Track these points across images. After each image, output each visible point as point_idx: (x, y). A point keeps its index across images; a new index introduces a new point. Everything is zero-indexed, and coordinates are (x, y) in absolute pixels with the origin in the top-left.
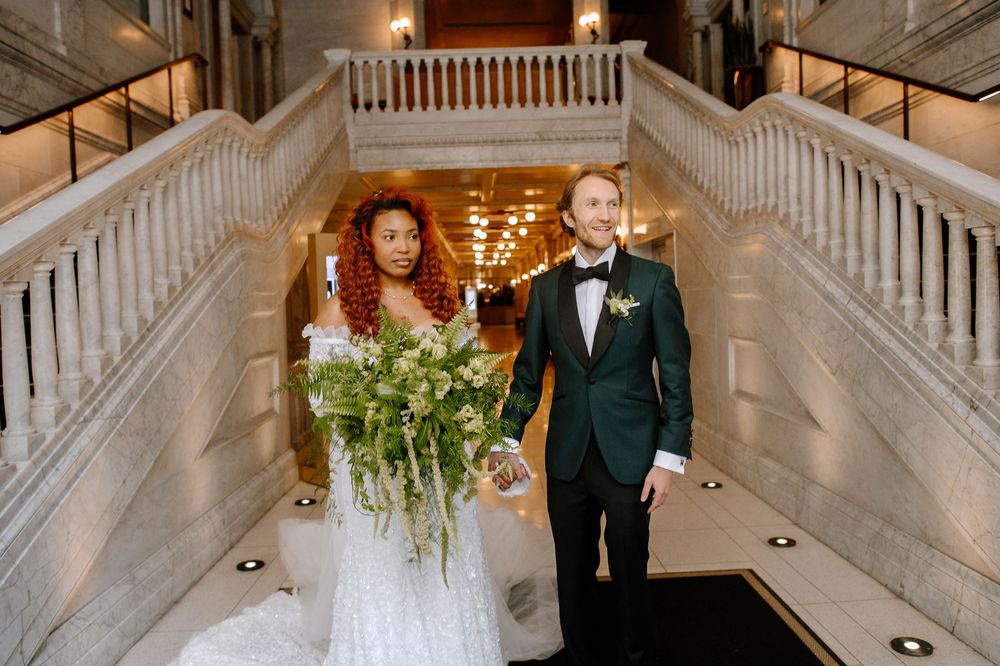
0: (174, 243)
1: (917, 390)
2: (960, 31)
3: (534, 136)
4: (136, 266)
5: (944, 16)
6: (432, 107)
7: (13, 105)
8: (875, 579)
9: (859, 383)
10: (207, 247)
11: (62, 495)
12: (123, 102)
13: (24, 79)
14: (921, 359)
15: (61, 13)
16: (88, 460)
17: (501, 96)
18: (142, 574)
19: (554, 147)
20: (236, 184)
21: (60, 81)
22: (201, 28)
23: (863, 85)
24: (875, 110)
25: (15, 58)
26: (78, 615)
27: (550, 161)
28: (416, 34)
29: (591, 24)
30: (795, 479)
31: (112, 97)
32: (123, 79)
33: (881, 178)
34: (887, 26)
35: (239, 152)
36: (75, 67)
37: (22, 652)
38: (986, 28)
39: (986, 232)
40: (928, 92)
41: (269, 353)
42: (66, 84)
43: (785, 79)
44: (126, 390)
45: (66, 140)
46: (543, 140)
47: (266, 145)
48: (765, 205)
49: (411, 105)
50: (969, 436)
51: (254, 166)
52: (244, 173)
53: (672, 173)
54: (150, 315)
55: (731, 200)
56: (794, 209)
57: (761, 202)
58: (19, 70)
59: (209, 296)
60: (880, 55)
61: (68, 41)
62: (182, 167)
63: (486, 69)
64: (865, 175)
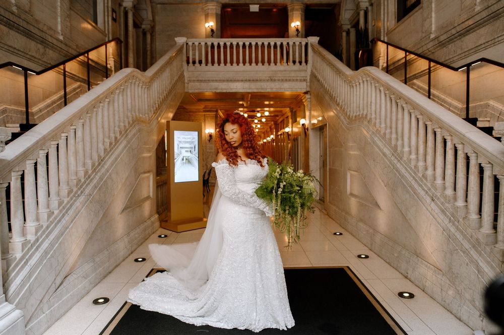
0: (112, 124)
1: (414, 193)
2: (453, 39)
3: (268, 78)
4: (97, 134)
5: (445, 33)
6: (222, 64)
7: (40, 62)
8: (398, 271)
9: (395, 191)
10: (125, 126)
11: (70, 225)
12: (86, 60)
13: (45, 51)
14: (416, 180)
15: (61, 21)
16: (79, 212)
17: (254, 60)
18: (97, 259)
19: (277, 83)
20: (137, 101)
21: (60, 51)
22: (120, 26)
23: (413, 60)
24: (417, 72)
25: (42, 42)
26: (74, 272)
27: (275, 90)
28: (217, 29)
29: (296, 27)
30: (371, 231)
31: (82, 57)
32: (86, 50)
33: (404, 105)
34: (424, 35)
35: (138, 86)
36: (66, 45)
37: (55, 284)
38: (462, 39)
39: (439, 130)
40: (439, 66)
41: (149, 172)
42: (62, 52)
43: (381, 56)
44: (93, 184)
45: (62, 77)
46: (272, 80)
47: (149, 82)
48: (363, 114)
49: (213, 63)
50: (431, 211)
51: (144, 91)
52: (140, 93)
53: (327, 98)
54: (102, 154)
55: (350, 111)
56: (373, 116)
57: (361, 113)
58: (43, 47)
59: (125, 147)
60: (420, 48)
61: (64, 34)
62: (116, 93)
63: (247, 48)
64: (399, 104)
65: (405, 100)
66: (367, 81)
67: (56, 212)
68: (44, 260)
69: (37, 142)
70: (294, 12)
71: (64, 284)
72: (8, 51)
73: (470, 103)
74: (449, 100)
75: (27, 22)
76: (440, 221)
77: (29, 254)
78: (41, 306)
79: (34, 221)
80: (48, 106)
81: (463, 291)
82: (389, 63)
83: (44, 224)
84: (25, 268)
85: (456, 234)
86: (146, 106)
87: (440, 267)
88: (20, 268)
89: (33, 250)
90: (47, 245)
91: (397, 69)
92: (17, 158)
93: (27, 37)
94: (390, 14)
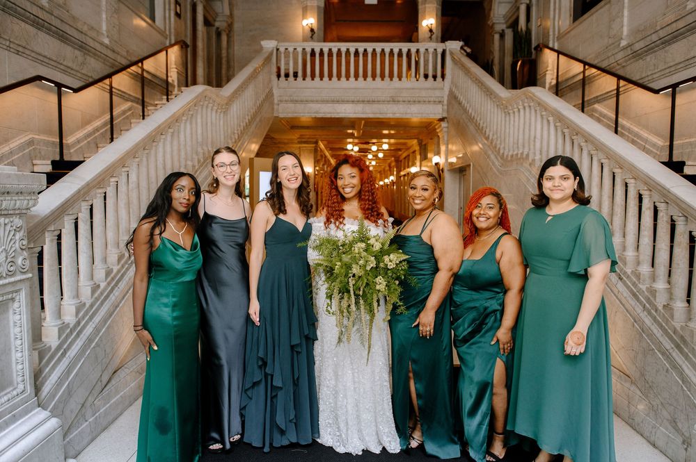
2: (652, 48)
3: (389, 99)
5: (643, 39)
6: (326, 78)
7: (79, 75)
10: (194, 166)
11: (120, 302)
12: (140, 71)
13: (85, 59)
15: (107, 18)
17: (369, 73)
19: (401, 106)
20: (209, 128)
21: (105, 60)
22: (186, 23)
23: (594, 77)
24: (598, 94)
25: (81, 47)
26: (126, 366)
27: (398, 115)
28: (318, 28)
29: (430, 26)
31: (134, 68)
32: (140, 57)
33: (582, 144)
34: (611, 41)
35: (212, 110)
36: (114, 51)
37: (101, 381)
38: (667, 48)
39: (633, 181)
40: (631, 85)
42: (108, 61)
43: (548, 69)
45: (108, 95)
46: (394, 101)
47: (227, 104)
48: (522, 154)
49: (313, 77)
51: (220, 117)
53: (472, 128)
55: (504, 148)
56: (538, 157)
57: (521, 151)
58: (82, 54)
60: (605, 59)
61: (110, 35)
62: (182, 120)
63: (361, 56)
64: (575, 141)
65: (584, 136)
66: (530, 106)
67: (103, 285)
68: (87, 351)
69: (79, 191)
70: (427, 5)
71: (113, 382)
72: (35, 60)
73: (675, 139)
74: (645, 134)
75: (62, 21)
76: (630, 308)
77: (68, 343)
78: (83, 412)
79: (74, 298)
80: (89, 135)
81: (660, 407)
82: (560, 80)
83: (86, 301)
84: (63, 361)
85: (653, 328)
86: (222, 137)
87: (628, 373)
88: (56, 362)
89: (72, 337)
90: (91, 330)
91: (572, 88)
92: (53, 213)
93: (62, 41)
94: (563, 10)
